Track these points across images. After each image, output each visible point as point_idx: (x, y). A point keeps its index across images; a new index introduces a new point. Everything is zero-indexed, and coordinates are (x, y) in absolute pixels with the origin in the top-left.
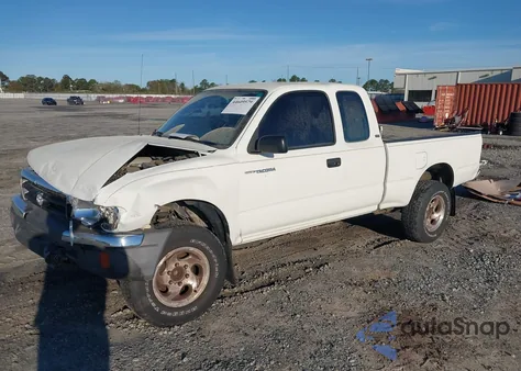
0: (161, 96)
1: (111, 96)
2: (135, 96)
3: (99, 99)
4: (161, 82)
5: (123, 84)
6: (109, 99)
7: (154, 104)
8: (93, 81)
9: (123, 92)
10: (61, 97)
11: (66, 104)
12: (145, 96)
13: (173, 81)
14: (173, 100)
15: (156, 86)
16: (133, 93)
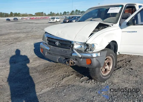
0: (40, 17)
1: (25, 17)
2: (32, 17)
3: (22, 19)
4: (39, 13)
5: (28, 14)
6: (25, 18)
7: (38, 19)
8: (19, 13)
9: (28, 16)
10: (11, 18)
11: (13, 20)
12: (35, 17)
13: (42, 13)
14: (43, 18)
15: (38, 14)
16: (31, 16)
